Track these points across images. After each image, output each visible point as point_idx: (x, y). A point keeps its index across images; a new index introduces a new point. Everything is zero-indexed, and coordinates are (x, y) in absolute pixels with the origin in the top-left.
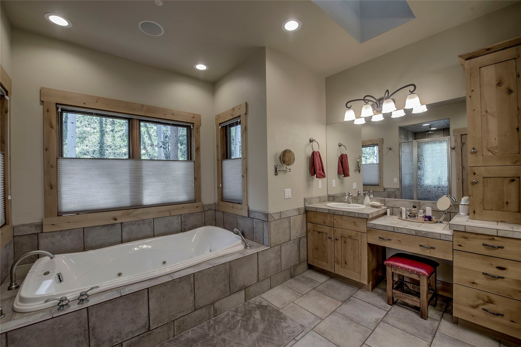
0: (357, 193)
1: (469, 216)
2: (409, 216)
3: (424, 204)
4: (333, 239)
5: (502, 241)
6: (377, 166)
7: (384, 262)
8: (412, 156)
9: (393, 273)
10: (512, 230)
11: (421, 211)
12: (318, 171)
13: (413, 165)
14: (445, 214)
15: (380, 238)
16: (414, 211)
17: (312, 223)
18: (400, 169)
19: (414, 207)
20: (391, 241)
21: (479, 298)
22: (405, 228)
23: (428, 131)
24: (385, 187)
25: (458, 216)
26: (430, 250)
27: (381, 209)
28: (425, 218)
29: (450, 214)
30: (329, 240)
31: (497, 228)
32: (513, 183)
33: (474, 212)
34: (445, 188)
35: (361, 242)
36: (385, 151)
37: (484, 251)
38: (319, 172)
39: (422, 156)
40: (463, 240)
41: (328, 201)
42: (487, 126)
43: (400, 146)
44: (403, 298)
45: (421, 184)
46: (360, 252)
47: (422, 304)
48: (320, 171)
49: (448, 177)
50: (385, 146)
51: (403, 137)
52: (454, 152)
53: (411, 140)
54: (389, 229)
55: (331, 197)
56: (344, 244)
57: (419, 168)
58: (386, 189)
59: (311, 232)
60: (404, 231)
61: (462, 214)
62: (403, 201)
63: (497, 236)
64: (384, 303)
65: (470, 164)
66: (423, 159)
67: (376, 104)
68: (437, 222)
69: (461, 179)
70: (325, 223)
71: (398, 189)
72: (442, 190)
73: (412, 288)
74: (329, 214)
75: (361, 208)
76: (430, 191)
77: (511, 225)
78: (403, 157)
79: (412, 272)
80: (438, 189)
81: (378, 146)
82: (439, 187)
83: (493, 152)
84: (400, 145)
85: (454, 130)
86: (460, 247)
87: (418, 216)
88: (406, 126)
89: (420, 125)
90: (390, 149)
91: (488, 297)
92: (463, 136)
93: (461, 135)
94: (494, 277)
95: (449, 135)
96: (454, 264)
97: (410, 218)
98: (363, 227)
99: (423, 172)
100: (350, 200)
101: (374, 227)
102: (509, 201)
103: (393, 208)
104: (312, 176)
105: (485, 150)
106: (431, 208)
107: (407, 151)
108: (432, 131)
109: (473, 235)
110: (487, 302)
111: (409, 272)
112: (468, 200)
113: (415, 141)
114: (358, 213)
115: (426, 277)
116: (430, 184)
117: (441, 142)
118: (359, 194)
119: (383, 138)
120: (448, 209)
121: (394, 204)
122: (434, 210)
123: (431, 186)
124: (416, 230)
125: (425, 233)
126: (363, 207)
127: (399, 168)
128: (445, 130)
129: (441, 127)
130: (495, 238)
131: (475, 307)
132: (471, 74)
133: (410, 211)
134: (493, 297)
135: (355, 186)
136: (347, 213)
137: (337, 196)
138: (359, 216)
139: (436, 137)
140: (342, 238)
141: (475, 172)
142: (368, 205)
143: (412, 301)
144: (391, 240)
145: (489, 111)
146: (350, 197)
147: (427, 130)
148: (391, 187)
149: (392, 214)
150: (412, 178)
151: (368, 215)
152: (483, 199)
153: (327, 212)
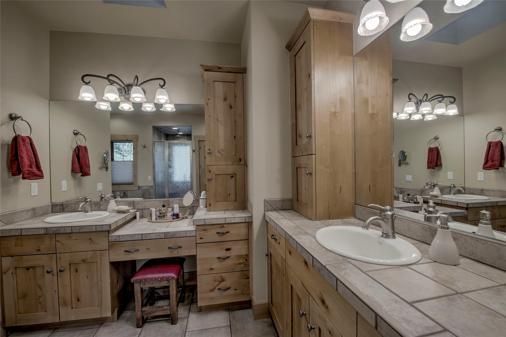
0: (100, 197)
1: (206, 208)
2: (158, 217)
3: (172, 202)
4: (55, 272)
5: (228, 227)
6: (131, 164)
7: (131, 280)
8: (164, 155)
9: (142, 289)
10: (234, 217)
11: (170, 209)
12: (26, 169)
13: (165, 163)
14: (190, 209)
15: (126, 251)
16: (164, 210)
17: (12, 256)
18: (154, 167)
19: (164, 206)
20: (138, 252)
21: (215, 281)
22: (154, 232)
23: (177, 135)
24: (140, 185)
25: (199, 209)
26: (178, 250)
27: (129, 213)
28: (173, 216)
29: (193, 209)
30: (48, 277)
31: (225, 217)
32: (233, 178)
33: (210, 205)
34: (189, 183)
35: (101, 264)
36: (140, 148)
37: (217, 238)
38: (30, 169)
39: (172, 156)
40: (203, 232)
41: (52, 212)
42: (218, 131)
43: (153, 145)
44: (153, 312)
45: (171, 181)
46: (99, 278)
47: (172, 309)
48: (31, 166)
49: (191, 174)
50: (140, 143)
51: (156, 136)
52: (194, 154)
53: (163, 140)
54: (136, 238)
55: (57, 206)
56: (75, 273)
57: (170, 167)
58: (141, 187)
59: (10, 272)
60: (153, 237)
61: (202, 207)
62: (153, 202)
63: (225, 224)
64: (133, 328)
65: (207, 163)
66: (173, 158)
67: (124, 89)
68: (183, 218)
69: (199, 176)
70: (39, 250)
71: (152, 187)
72: (187, 185)
73: (162, 293)
74: (48, 236)
75: (102, 216)
76: (178, 187)
77: (232, 212)
78: (156, 156)
79: (162, 279)
80: (184, 185)
81: (132, 142)
82: (185, 183)
83: (222, 154)
84: (154, 143)
85: (194, 136)
86: (201, 240)
87: (167, 215)
88: (159, 127)
89: (170, 128)
90: (145, 147)
91: (221, 277)
92: (200, 142)
93: (199, 141)
94: (224, 259)
95: (191, 140)
96: (198, 257)
97: (159, 218)
98: (103, 244)
99: (173, 170)
100: (88, 207)
101: (118, 240)
102: (230, 193)
103: (143, 210)
104: (12, 176)
105: (216, 151)
106: (178, 205)
107: (160, 150)
108: (180, 135)
109: (210, 227)
110: (221, 282)
111: (159, 281)
112: (206, 194)
113: (166, 142)
114: (96, 225)
115: (175, 280)
116: (178, 180)
117: (186, 145)
118: (102, 197)
119: (138, 135)
120: (192, 204)
121: (144, 205)
122: (181, 206)
123: (178, 182)
124: (164, 233)
125: (173, 234)
126: (105, 214)
127: (152, 166)
128: (188, 136)
129: (186, 133)
130: (224, 225)
131: (212, 290)
132: (208, 84)
133: (160, 211)
134: (224, 275)
135: (100, 187)
136: (78, 228)
137: (67, 204)
138: (97, 229)
139: (182, 141)
140: (71, 265)
141: (211, 170)
142: (114, 211)
143: (163, 311)
144: (139, 250)
145: (219, 119)
146: (88, 204)
147: (176, 133)
148: (145, 185)
149: (142, 217)
150: (164, 175)
151: (110, 226)
152: (215, 194)
153: (42, 232)
